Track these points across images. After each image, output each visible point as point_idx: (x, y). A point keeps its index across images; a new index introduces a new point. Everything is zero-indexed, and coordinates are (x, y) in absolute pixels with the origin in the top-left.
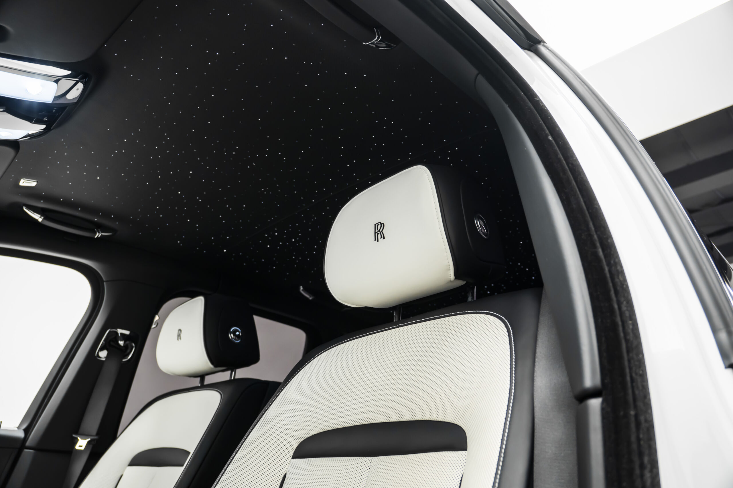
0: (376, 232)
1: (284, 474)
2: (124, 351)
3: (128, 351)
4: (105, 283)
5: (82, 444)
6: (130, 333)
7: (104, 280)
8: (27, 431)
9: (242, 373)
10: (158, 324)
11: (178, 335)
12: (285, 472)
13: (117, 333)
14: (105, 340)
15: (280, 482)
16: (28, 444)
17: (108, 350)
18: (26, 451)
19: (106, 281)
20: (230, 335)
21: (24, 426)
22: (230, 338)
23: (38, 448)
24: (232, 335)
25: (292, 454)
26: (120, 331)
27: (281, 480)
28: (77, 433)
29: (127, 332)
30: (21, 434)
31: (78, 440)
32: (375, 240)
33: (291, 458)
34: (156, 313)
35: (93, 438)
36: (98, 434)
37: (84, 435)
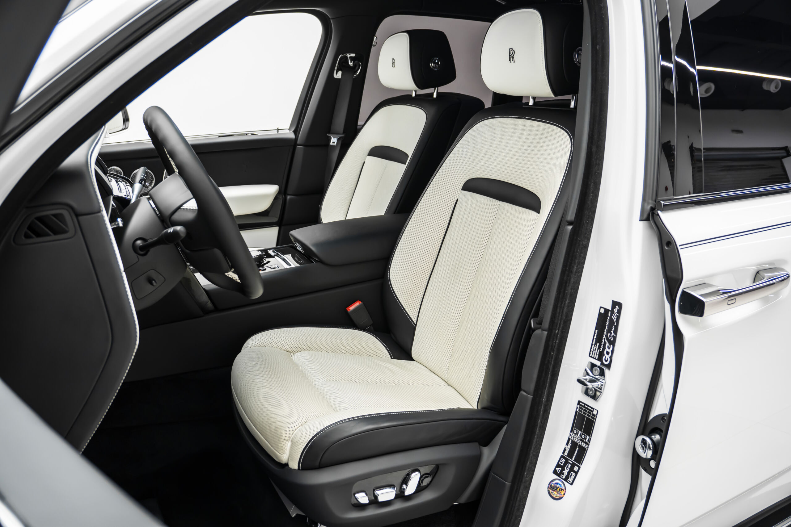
0: (510, 55)
1: (457, 199)
2: (353, 69)
3: (357, 68)
4: (331, 20)
5: (334, 141)
6: (355, 55)
7: (330, 18)
8: (296, 132)
9: (443, 89)
10: (376, 43)
11: (393, 63)
12: (457, 198)
13: (346, 57)
14: (338, 64)
15: (454, 204)
16: (298, 142)
17: (342, 71)
18: (299, 147)
19: (332, 19)
20: (431, 64)
21: (293, 129)
22: (431, 66)
23: (306, 145)
24: (432, 64)
25: (462, 187)
26: (348, 56)
27: (455, 203)
28: (329, 133)
29: (353, 55)
30: (292, 136)
31: (331, 138)
32: (509, 61)
33: (461, 190)
34: (375, 36)
35: (341, 136)
36: (344, 133)
37: (335, 133)
